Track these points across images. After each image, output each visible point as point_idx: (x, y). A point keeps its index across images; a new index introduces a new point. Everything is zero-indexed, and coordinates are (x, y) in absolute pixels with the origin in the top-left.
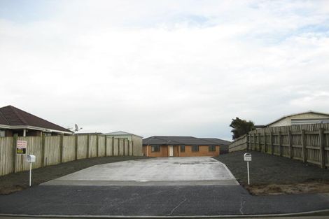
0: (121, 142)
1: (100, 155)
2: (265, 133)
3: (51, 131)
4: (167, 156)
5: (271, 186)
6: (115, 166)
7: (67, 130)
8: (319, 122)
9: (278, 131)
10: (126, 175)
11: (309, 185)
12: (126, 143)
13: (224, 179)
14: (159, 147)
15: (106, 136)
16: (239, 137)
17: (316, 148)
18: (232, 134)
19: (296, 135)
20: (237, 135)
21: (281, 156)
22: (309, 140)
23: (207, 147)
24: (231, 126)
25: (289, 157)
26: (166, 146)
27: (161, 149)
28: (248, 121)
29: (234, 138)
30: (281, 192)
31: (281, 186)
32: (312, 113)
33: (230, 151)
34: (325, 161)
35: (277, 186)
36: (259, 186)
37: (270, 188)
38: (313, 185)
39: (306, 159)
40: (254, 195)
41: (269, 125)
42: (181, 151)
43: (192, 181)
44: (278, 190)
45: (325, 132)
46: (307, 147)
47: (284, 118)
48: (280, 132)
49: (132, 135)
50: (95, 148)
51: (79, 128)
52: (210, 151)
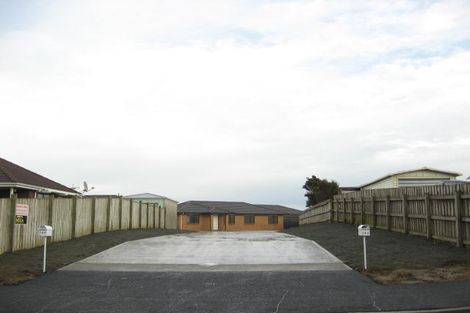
0: (151, 208)
1: (123, 227)
2: (363, 199)
3: (50, 190)
4: (209, 229)
5: (400, 271)
6: (156, 244)
7: (71, 190)
8: (440, 183)
9: (384, 194)
10: (180, 257)
11: (452, 269)
12: (157, 210)
13: (325, 261)
14: (198, 216)
15: (131, 200)
16: (316, 203)
17: (448, 219)
18: (307, 198)
19: (413, 201)
20: (313, 200)
21: (389, 229)
22: (436, 208)
23: (266, 218)
24: (305, 187)
25: (403, 231)
26: (208, 215)
27: (201, 219)
28: (330, 181)
29: (309, 204)
30: (416, 279)
31: (413, 271)
32: (427, 170)
33: (301, 223)
34: (462, 237)
35: (408, 271)
36: (381, 271)
37: (400, 275)
38: (456, 269)
39: (431, 235)
40: (382, 284)
41: (363, 187)
42: (230, 222)
43: (281, 265)
44: (410, 276)
45: (464, 197)
46: (433, 217)
47: (389, 177)
48: (389, 197)
49: (164, 199)
50: (117, 217)
51: (89, 188)
52: (270, 222)
